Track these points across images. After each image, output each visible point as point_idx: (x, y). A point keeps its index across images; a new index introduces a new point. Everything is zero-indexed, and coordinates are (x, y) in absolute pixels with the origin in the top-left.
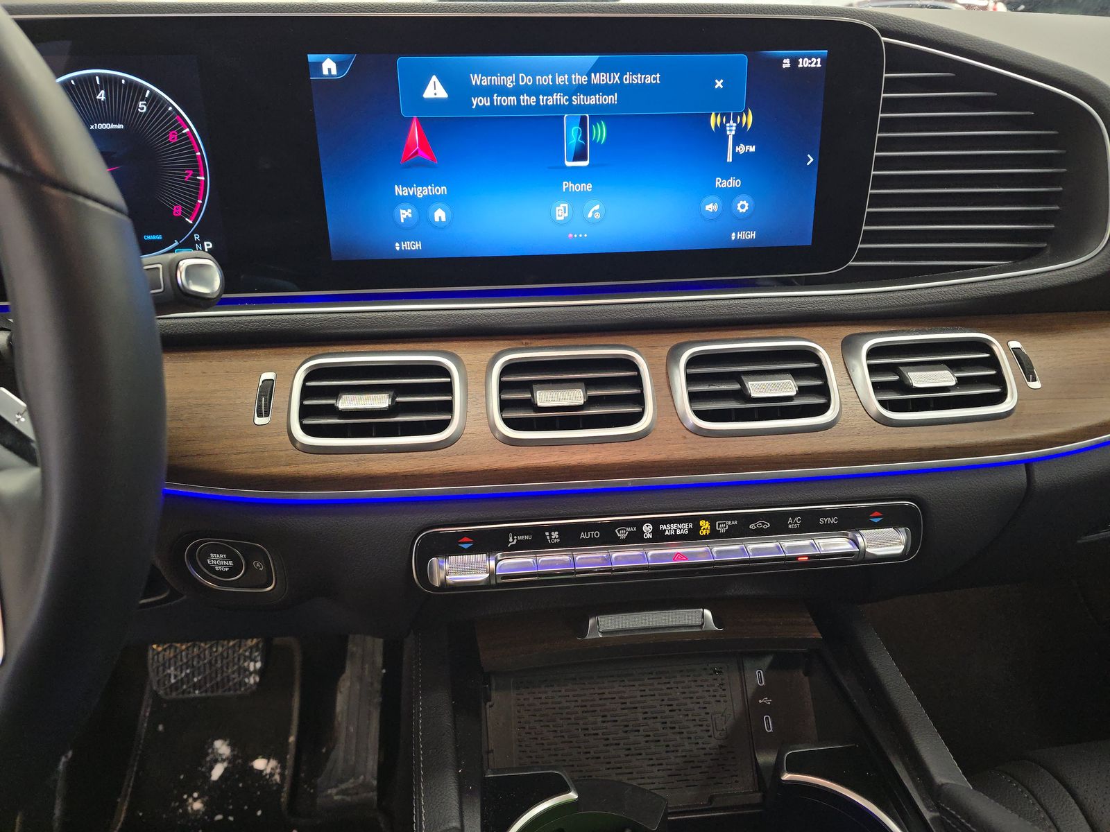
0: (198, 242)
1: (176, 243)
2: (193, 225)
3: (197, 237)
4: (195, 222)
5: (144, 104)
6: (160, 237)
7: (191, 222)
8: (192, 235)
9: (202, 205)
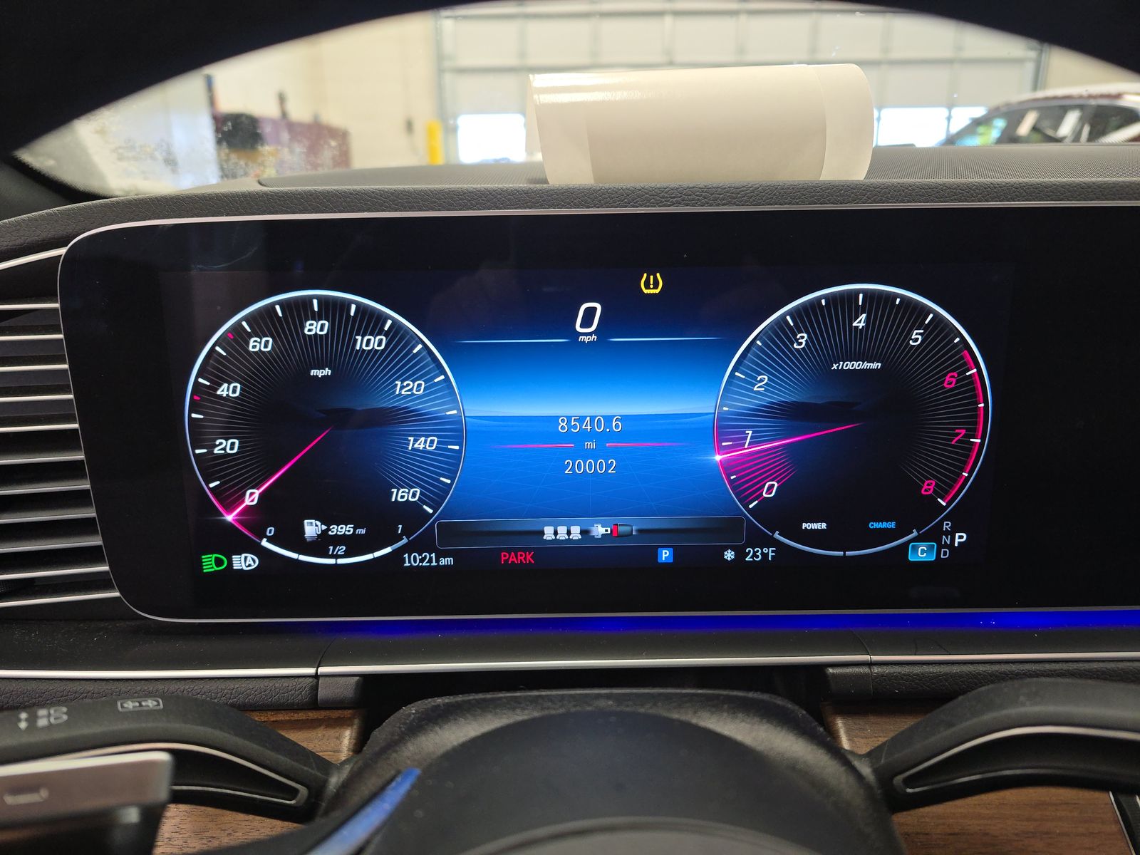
0: (947, 533)
1: (915, 533)
2: (945, 508)
3: (947, 526)
4: (949, 504)
5: (920, 334)
6: (892, 525)
7: (944, 504)
8: (941, 524)
9: (967, 479)
